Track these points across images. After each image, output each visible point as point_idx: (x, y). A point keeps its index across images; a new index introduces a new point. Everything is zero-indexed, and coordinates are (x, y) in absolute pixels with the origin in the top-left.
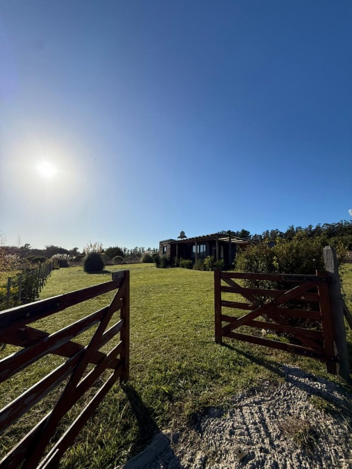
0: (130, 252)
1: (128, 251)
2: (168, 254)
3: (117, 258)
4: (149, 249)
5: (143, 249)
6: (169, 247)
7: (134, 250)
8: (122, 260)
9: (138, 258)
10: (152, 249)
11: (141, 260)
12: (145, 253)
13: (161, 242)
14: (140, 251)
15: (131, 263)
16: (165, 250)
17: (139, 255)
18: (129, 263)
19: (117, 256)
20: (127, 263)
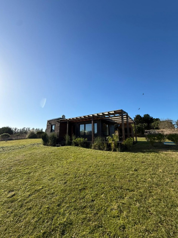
0: (19, 131)
1: (18, 130)
2: (57, 132)
3: (4, 135)
4: (33, 129)
5: (29, 129)
6: (58, 125)
7: (22, 129)
8: (9, 136)
9: (25, 135)
10: (35, 129)
11: (27, 136)
12: (31, 131)
13: (48, 121)
14: (27, 130)
15: (17, 139)
16: (53, 128)
17: (26, 133)
18: (16, 139)
19: (4, 134)
20: (14, 139)
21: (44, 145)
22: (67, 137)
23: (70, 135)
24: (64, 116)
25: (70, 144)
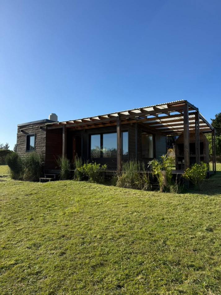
2: (40, 151)
6: (43, 135)
16: (32, 144)
21: (14, 178)
22: (64, 162)
23: (70, 156)
24: (54, 116)
25: (70, 176)
